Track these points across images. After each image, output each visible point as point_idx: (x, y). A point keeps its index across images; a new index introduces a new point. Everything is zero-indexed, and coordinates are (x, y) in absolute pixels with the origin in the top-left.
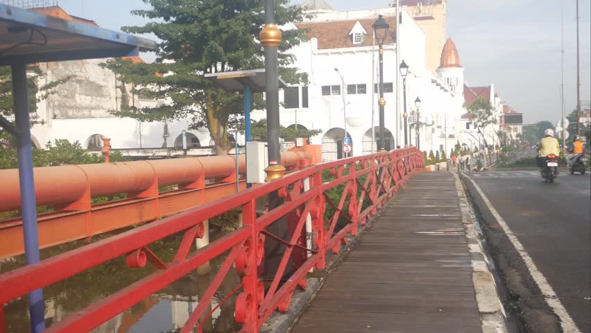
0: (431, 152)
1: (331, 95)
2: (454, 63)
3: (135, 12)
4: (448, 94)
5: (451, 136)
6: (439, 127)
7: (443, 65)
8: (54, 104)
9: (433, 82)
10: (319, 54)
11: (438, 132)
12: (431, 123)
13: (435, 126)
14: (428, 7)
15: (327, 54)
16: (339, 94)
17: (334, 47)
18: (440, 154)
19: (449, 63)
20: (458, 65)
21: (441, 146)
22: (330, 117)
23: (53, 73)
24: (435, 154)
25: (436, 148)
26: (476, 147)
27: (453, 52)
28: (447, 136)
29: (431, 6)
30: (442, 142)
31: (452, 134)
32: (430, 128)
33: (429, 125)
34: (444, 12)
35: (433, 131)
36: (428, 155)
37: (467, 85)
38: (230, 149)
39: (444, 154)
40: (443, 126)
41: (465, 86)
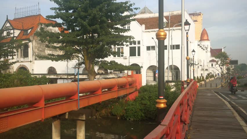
0: (198, 77)
1: (151, 51)
2: (206, 39)
3: (52, 9)
4: (205, 51)
5: (207, 70)
6: (201, 66)
7: (202, 39)
8: (35, 54)
9: (198, 45)
10: (145, 32)
11: (200, 68)
12: (197, 64)
13: (199, 65)
14: (195, 17)
15: (149, 32)
16: (155, 50)
17: (152, 28)
18: (201, 78)
19: (204, 38)
20: (208, 40)
21: (202, 74)
22: (150, 61)
23: (35, 41)
24: (199, 78)
25: (199, 75)
26: (216, 74)
27: (206, 34)
28: (205, 70)
29: (197, 16)
30: (202, 72)
31: (207, 68)
32: (197, 66)
33: (197, 65)
34: (202, 19)
35: (198, 67)
36: (196, 78)
37: (212, 48)
38: (96, 75)
39: (203, 77)
40: (203, 65)
41: (211, 48)
